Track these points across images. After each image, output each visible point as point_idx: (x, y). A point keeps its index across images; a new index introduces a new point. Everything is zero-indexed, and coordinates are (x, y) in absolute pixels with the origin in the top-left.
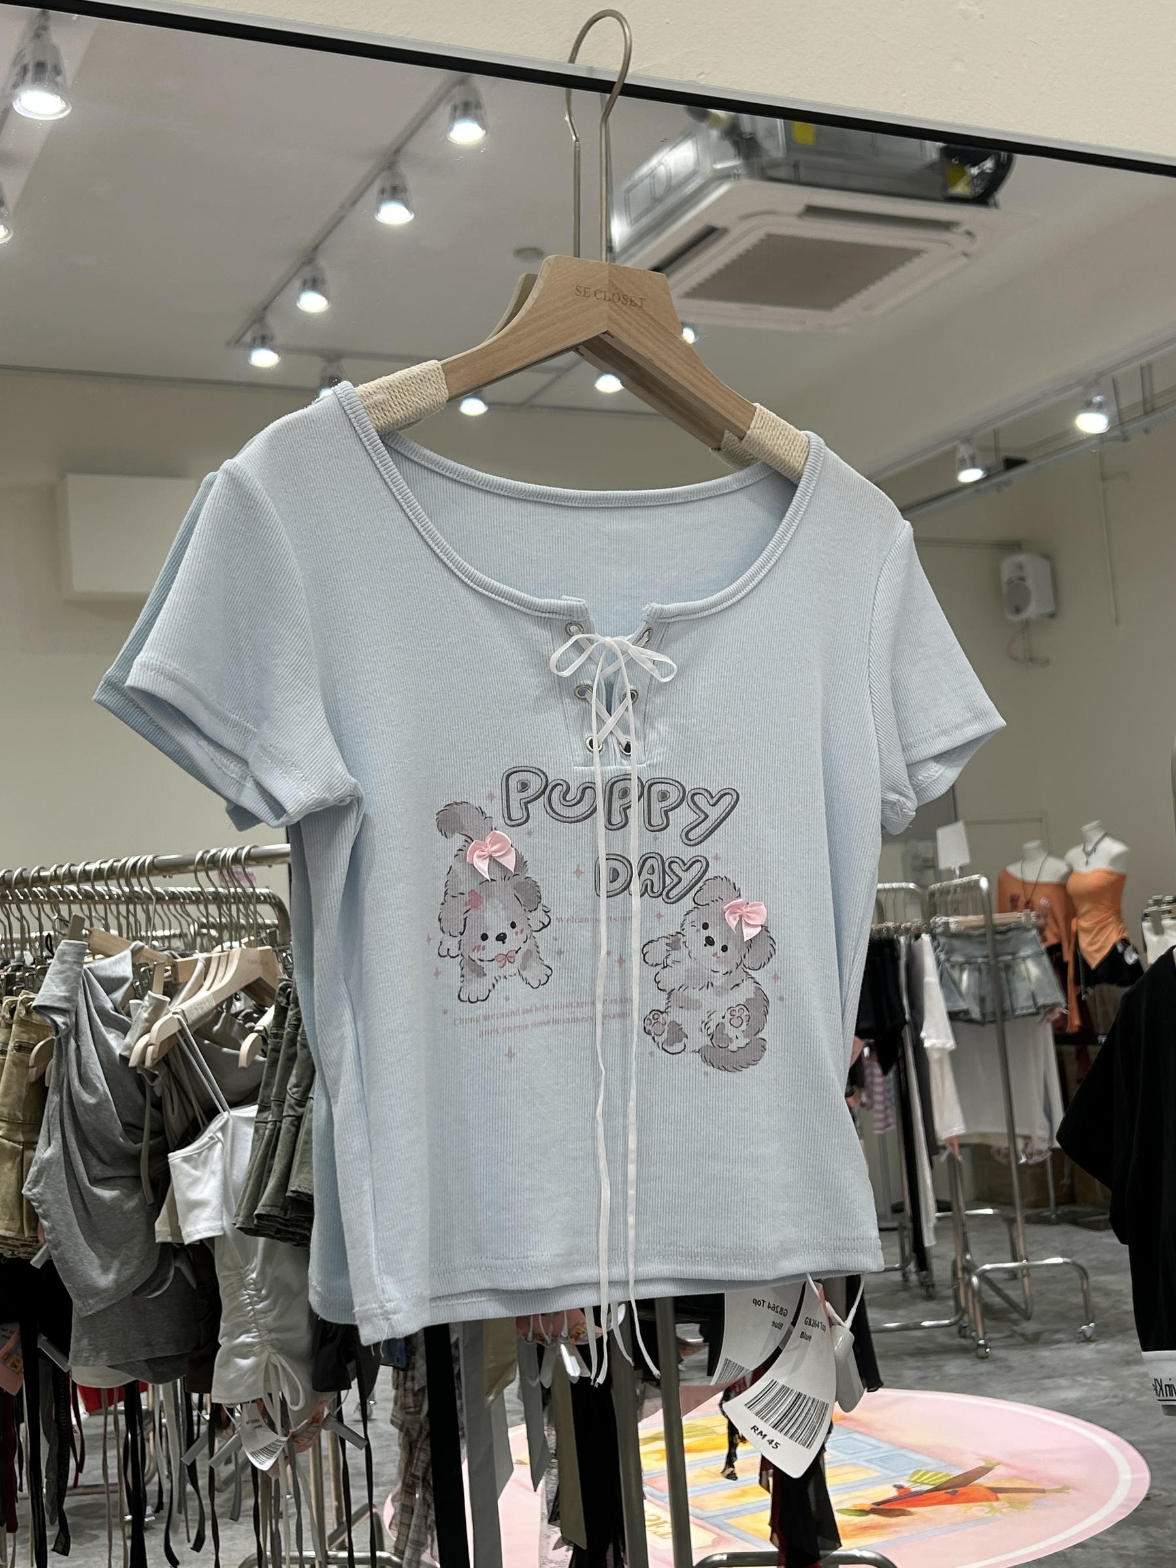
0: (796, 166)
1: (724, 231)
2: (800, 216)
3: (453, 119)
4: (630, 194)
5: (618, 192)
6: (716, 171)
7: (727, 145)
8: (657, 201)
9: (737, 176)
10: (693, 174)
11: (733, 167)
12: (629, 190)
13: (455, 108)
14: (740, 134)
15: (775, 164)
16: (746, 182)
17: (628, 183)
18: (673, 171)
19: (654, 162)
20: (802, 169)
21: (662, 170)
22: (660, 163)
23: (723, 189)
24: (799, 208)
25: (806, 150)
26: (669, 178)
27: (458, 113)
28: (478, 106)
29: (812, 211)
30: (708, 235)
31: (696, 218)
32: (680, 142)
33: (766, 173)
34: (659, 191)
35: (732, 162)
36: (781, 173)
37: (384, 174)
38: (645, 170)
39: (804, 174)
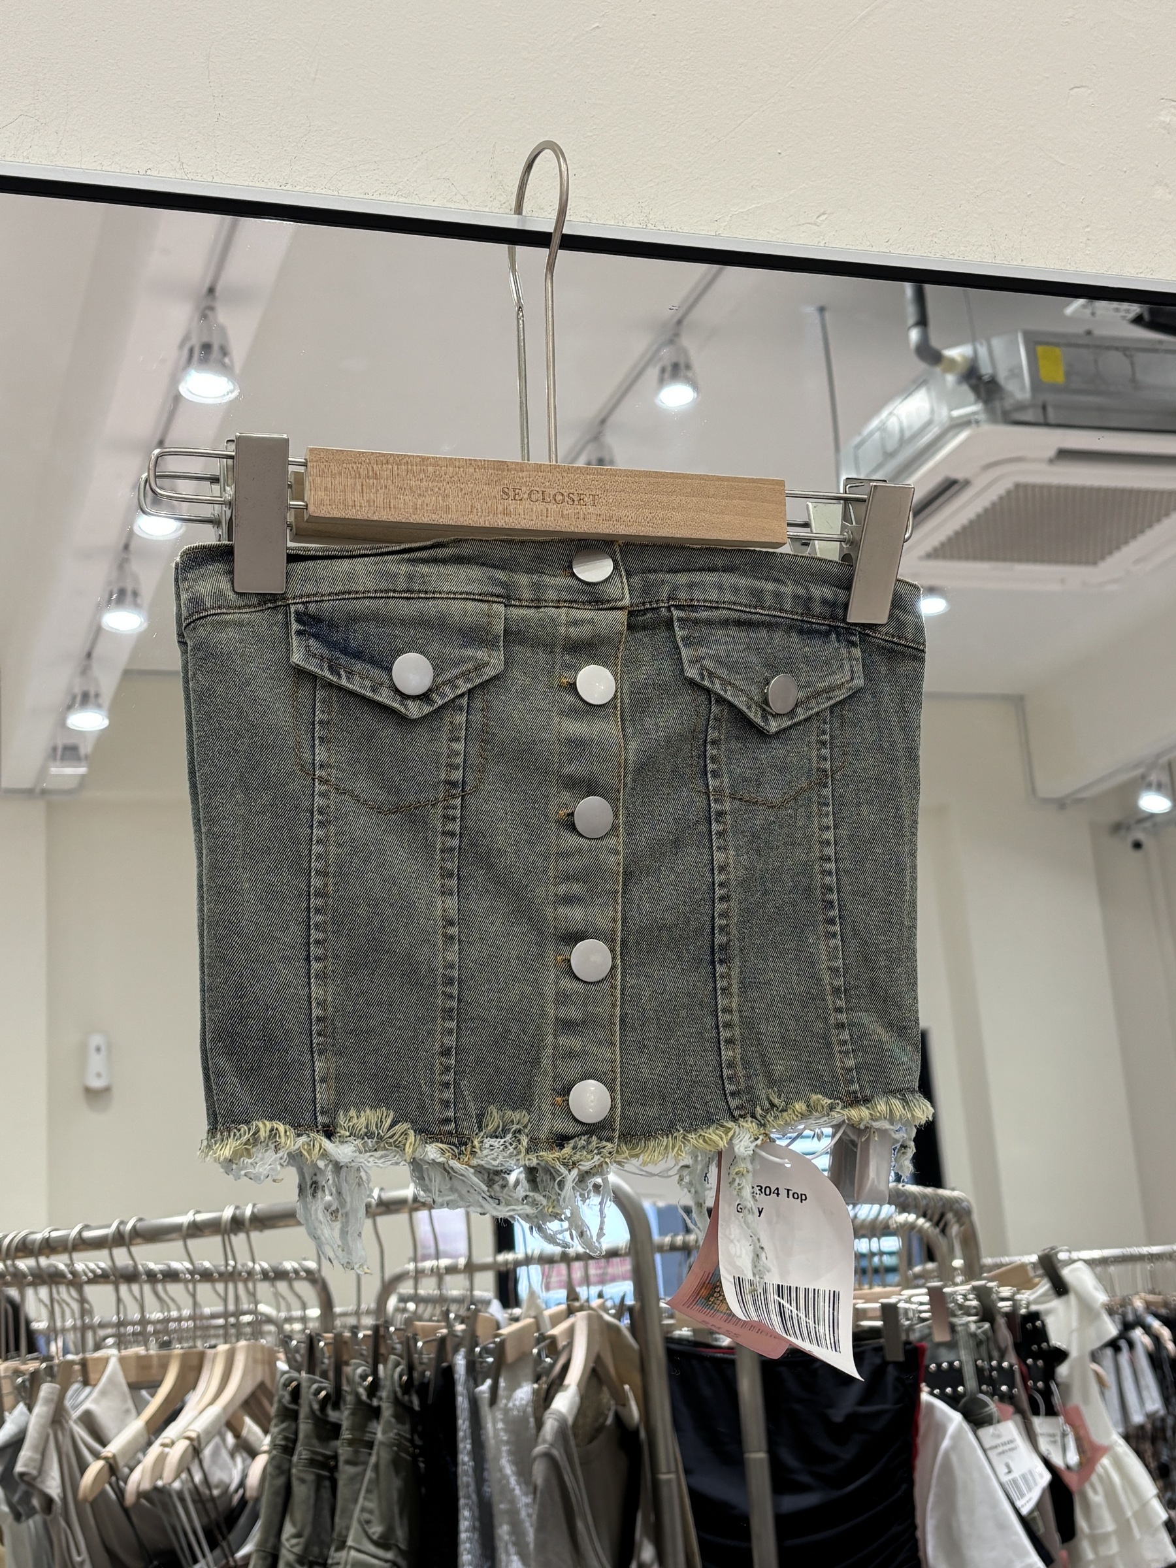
0: (1044, 408)
1: (967, 483)
2: (1051, 461)
3: (662, 382)
4: (860, 451)
5: (847, 449)
6: (951, 418)
7: (965, 388)
8: (889, 455)
9: (977, 422)
10: (929, 423)
11: (974, 413)
12: (859, 446)
13: (663, 370)
14: (980, 378)
15: (1021, 407)
16: (987, 428)
17: (858, 439)
18: (905, 423)
19: (884, 414)
20: (1051, 413)
21: (893, 424)
22: (891, 413)
23: (963, 436)
24: (1052, 453)
25: (1054, 388)
26: (902, 431)
27: (667, 375)
28: (688, 367)
29: (1065, 455)
30: (948, 488)
31: (932, 471)
32: (913, 391)
33: (1011, 418)
34: (891, 445)
35: (973, 408)
36: (1028, 416)
37: (590, 447)
38: (875, 423)
39: (1052, 416)
